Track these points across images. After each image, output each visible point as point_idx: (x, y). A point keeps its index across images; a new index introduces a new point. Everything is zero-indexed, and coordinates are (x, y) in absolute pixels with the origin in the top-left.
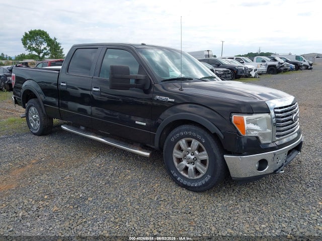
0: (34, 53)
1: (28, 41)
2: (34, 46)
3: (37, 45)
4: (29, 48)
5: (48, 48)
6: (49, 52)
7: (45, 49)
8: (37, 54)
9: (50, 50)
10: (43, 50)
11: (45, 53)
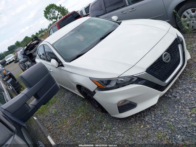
0: (54, 20)
1: (48, 15)
2: (52, 16)
3: (53, 15)
4: (50, 19)
5: (60, 13)
6: (61, 15)
7: (58, 14)
8: (56, 20)
9: (61, 14)
10: (57, 16)
11: (59, 17)
